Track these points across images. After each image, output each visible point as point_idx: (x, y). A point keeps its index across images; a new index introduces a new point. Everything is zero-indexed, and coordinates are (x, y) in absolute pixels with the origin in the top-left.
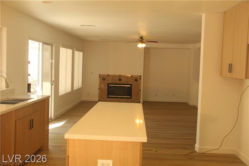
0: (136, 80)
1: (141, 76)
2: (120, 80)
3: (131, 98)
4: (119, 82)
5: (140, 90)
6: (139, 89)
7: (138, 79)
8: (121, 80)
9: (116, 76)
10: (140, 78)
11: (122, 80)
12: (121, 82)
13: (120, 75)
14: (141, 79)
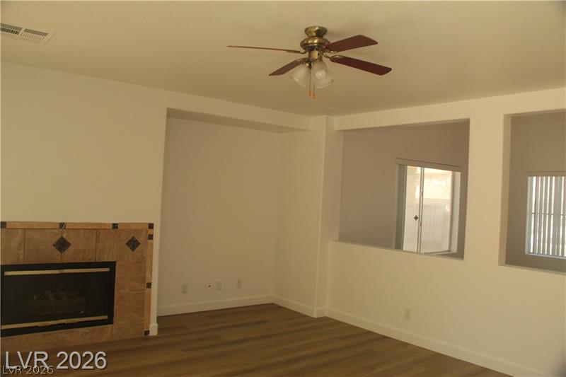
0: (133, 244)
1: (151, 226)
2: (62, 245)
3: (110, 321)
4: (57, 257)
5: (149, 285)
6: (144, 278)
7: (141, 239)
8: (69, 244)
9: (41, 228)
10: (150, 232)
11: (71, 248)
12: (67, 256)
13: (62, 225)
14: (151, 237)
